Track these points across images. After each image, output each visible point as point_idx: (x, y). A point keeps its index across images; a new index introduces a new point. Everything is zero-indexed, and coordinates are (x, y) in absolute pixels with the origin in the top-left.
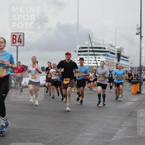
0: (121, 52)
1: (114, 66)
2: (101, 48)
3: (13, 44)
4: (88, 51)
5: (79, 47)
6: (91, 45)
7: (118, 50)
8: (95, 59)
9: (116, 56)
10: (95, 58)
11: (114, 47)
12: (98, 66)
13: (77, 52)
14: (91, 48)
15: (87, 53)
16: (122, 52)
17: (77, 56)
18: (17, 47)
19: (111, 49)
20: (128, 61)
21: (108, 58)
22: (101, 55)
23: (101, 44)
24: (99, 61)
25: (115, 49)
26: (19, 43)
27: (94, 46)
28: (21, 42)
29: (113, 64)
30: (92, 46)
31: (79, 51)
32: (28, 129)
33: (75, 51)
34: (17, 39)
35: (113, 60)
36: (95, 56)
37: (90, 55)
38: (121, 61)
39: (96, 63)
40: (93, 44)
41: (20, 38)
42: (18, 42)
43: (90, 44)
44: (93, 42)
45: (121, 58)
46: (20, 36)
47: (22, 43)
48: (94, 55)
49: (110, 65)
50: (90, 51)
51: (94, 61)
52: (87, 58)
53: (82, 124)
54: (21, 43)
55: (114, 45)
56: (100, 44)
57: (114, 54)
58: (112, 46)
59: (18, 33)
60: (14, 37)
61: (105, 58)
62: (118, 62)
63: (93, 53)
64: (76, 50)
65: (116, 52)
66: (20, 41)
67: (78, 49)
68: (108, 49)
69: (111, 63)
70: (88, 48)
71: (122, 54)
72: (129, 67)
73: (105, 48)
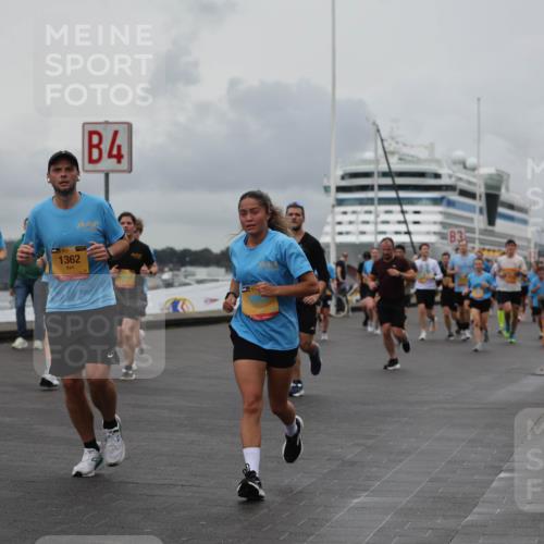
0: (499, 188)
1: (474, 242)
2: (422, 175)
3: (91, 167)
4: (376, 188)
5: (340, 173)
6: (386, 166)
7: (490, 182)
8: (401, 217)
9: (480, 203)
10: (403, 212)
11: (474, 169)
12: (412, 243)
13: (333, 189)
14: (385, 175)
15: (370, 194)
16: (503, 190)
17: (333, 206)
18: (107, 176)
19: (460, 179)
20: (525, 222)
21: (451, 210)
22: (424, 202)
23: (426, 161)
24: (416, 223)
25: (474, 176)
26: (114, 160)
27: (397, 166)
28: (119, 157)
29: (468, 235)
30: (389, 168)
31: (340, 189)
32: (149, 484)
33: (327, 189)
34: (105, 146)
35: (471, 220)
36: (401, 204)
37: (383, 201)
38: (499, 222)
39: (406, 233)
40: (393, 160)
41: (118, 142)
42: (110, 156)
43: (383, 160)
44: (393, 153)
45: (501, 210)
46: (116, 133)
47: (125, 161)
48: (399, 201)
49: (458, 237)
50: (382, 187)
51: (399, 222)
52: (370, 212)
53: (353, 463)
54: (119, 162)
55: (471, 161)
56: (419, 161)
57: (472, 195)
58: (465, 167)
59: (107, 123)
60: (95, 139)
61: (441, 213)
62: (490, 228)
63: (392, 194)
64: (327, 184)
65: (480, 190)
66: (115, 152)
67: (335, 181)
68: (450, 176)
69: (463, 230)
70: (376, 175)
71: (504, 195)
72: (532, 245)
73: (437, 176)
